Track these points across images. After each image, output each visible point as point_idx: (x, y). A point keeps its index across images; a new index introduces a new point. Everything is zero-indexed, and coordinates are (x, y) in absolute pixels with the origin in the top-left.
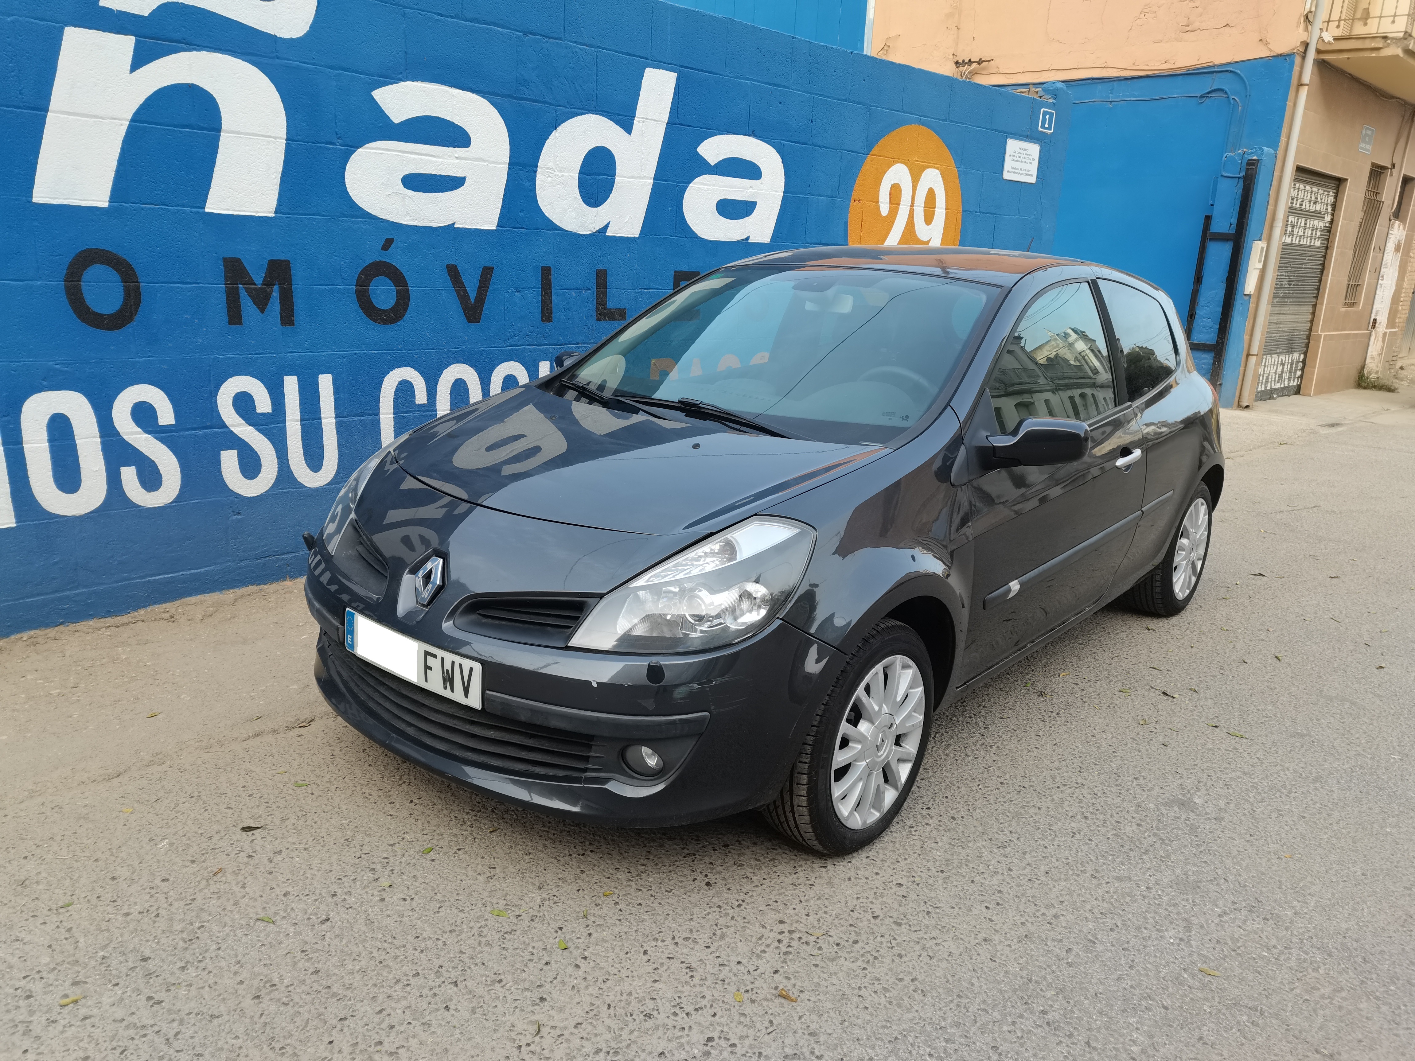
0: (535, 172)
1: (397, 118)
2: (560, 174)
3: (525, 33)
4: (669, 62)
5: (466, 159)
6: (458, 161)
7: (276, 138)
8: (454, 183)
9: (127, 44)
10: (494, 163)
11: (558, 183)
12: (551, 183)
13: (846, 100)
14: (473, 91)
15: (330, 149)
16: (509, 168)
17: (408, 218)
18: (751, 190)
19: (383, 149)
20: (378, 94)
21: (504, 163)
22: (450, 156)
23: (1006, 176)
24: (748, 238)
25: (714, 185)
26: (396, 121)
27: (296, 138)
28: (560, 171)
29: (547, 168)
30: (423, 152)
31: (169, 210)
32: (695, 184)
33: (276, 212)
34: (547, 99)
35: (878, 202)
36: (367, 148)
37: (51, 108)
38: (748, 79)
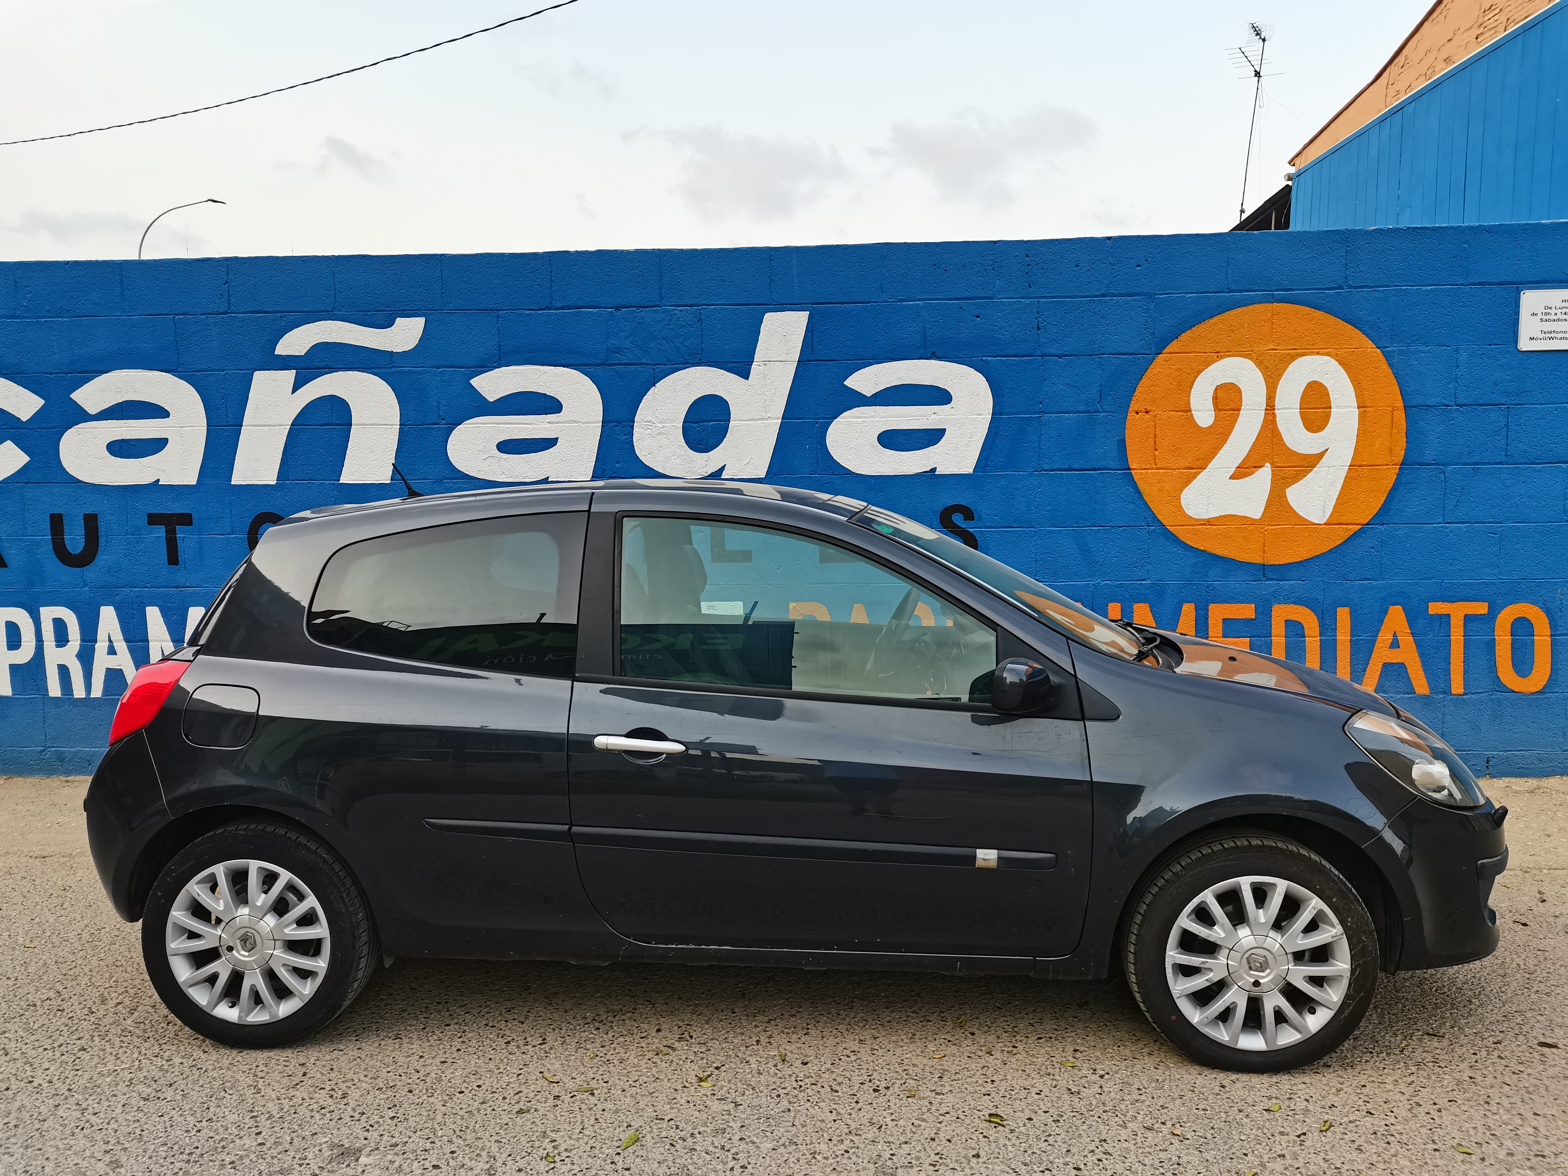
0: (632, 427)
1: (492, 396)
2: (660, 426)
3: (618, 308)
4: (798, 302)
5: (558, 423)
6: (550, 425)
7: (392, 425)
8: (549, 443)
9: (290, 375)
10: (587, 423)
11: (660, 434)
12: (650, 434)
13: (1103, 295)
14: (564, 366)
15: (435, 428)
16: (602, 426)
17: (504, 476)
18: (934, 416)
19: (480, 423)
20: (474, 382)
21: (598, 422)
22: (542, 422)
23: (1524, 345)
24: (934, 470)
25: (873, 417)
26: (491, 400)
27: (407, 423)
28: (661, 422)
29: (645, 422)
30: (516, 422)
31: (315, 484)
32: (843, 418)
33: (392, 479)
34: (644, 361)
35: (1190, 411)
36: (466, 424)
37: (244, 424)
38: (919, 300)
